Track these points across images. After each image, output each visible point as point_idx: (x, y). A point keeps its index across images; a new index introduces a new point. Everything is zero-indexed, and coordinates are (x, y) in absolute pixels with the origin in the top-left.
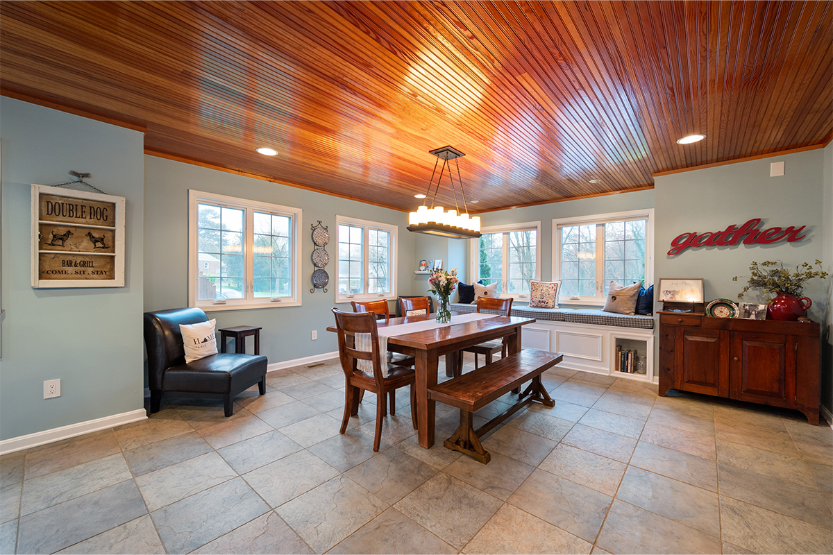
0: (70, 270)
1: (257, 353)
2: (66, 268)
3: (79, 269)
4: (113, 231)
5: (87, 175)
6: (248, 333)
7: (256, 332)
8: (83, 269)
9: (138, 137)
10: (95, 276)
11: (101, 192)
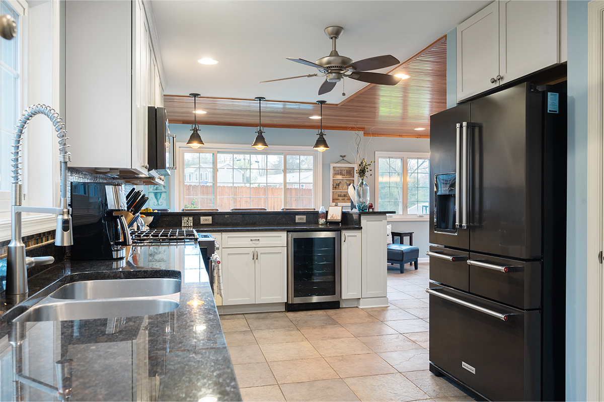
0: (340, 198)
1: (411, 244)
2: (339, 198)
3: (343, 198)
4: (353, 180)
5: (344, 156)
6: (406, 234)
7: (410, 235)
8: (344, 198)
9: (361, 133)
10: (348, 201)
11: (350, 163)
